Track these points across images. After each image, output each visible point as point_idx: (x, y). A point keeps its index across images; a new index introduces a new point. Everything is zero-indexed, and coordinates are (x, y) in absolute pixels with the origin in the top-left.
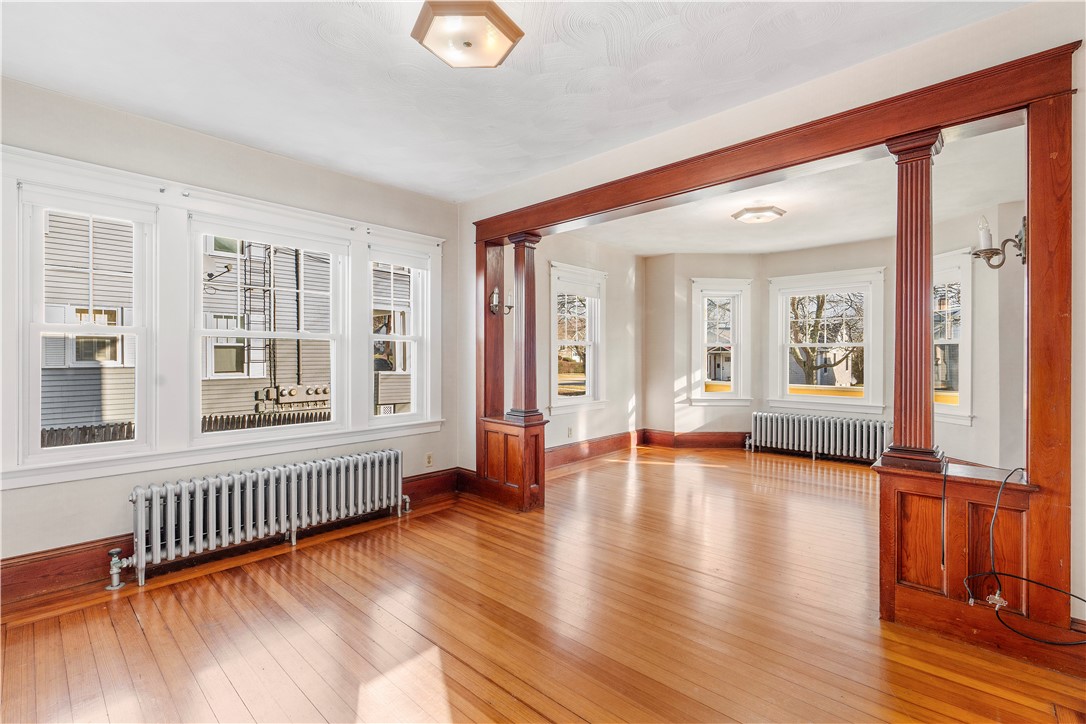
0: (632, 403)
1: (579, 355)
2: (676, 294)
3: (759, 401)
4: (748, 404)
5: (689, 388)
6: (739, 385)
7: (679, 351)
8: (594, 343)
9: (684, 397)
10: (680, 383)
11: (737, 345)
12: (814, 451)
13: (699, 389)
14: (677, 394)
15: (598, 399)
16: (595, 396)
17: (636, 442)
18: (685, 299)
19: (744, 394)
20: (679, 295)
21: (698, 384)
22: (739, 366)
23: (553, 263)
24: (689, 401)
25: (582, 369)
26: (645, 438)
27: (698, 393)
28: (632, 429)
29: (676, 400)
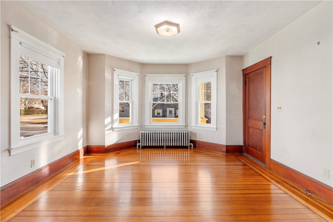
0: (81, 133)
1: (44, 106)
2: (106, 75)
3: (141, 126)
4: (137, 128)
5: (112, 122)
6: (133, 120)
7: (107, 104)
8: (55, 98)
9: (110, 127)
10: (108, 120)
11: (133, 102)
12: (165, 145)
13: (117, 122)
14: (106, 126)
15: (58, 134)
16: (56, 132)
17: (83, 154)
18: (110, 78)
19: (136, 124)
20: (107, 75)
21: (116, 120)
22: (134, 111)
23: (13, 27)
24: (112, 129)
25: (46, 112)
26: (88, 151)
27: (116, 125)
28: (80, 147)
29: (106, 129)
